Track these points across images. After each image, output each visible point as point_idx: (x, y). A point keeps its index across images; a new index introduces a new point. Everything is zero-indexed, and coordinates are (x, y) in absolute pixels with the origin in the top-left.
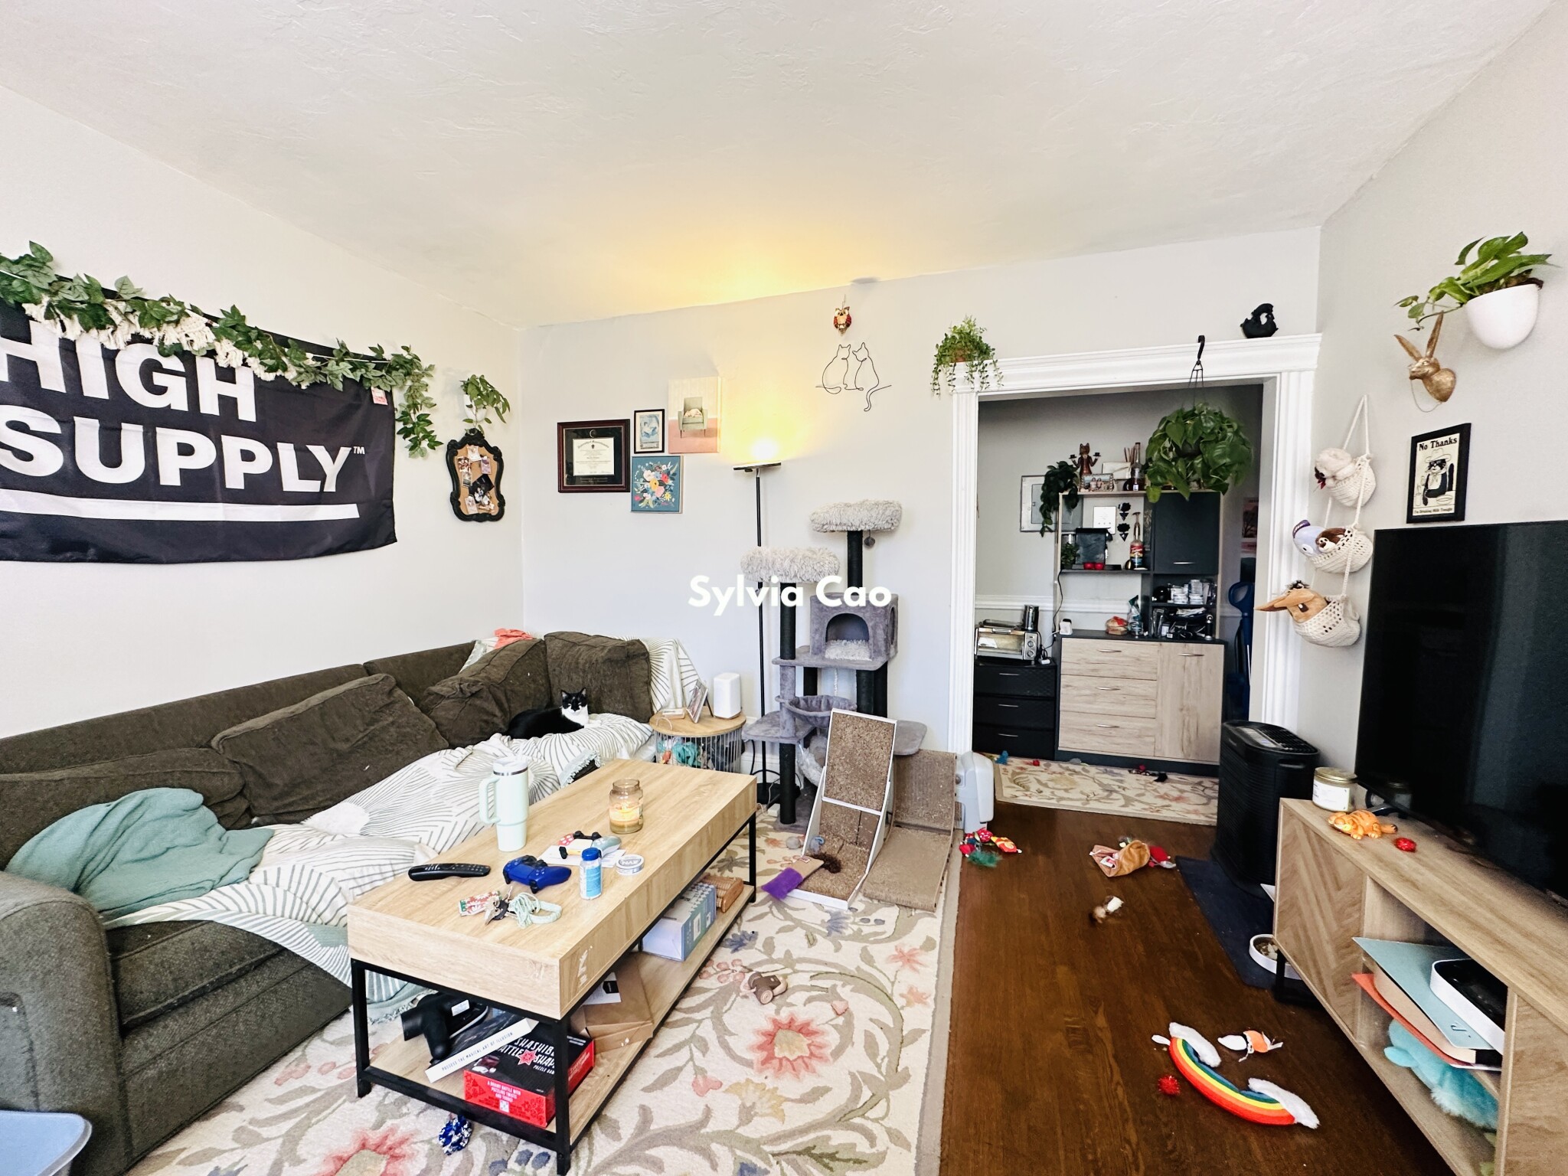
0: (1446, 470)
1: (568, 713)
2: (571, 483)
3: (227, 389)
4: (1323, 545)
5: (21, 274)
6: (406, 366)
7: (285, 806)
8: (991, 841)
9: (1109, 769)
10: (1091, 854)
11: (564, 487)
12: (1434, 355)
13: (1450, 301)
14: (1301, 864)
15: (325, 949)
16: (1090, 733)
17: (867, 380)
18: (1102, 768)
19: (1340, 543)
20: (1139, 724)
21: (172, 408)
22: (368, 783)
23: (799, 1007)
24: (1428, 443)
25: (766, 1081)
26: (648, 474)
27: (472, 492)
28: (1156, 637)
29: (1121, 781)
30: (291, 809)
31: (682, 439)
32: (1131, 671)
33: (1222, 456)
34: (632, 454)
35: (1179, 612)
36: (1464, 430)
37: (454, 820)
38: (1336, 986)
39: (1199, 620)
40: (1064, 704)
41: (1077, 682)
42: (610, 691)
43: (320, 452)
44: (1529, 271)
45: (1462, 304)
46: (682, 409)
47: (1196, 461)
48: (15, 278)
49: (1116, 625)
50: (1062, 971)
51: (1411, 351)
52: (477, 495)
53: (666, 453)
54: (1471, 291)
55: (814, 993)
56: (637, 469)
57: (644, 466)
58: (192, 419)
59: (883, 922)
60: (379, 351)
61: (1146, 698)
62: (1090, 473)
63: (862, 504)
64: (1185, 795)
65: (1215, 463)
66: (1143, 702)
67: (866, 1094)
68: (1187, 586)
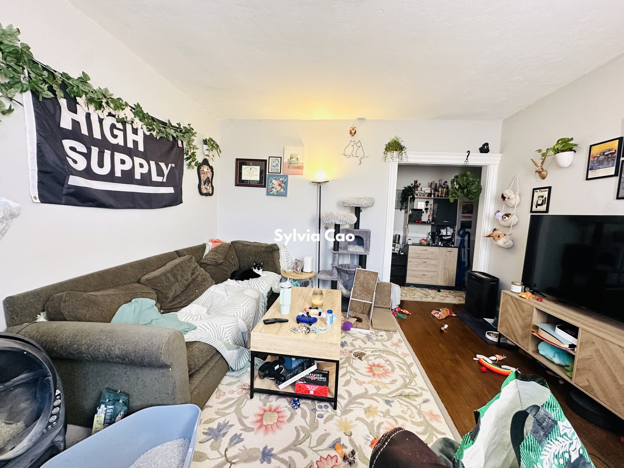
0: (544, 199)
1: (256, 271)
2: (240, 182)
3: (135, 137)
4: (505, 218)
5: (76, 84)
6: (188, 132)
7: (173, 305)
8: (401, 311)
9: (422, 289)
10: (432, 313)
11: (237, 184)
12: (543, 166)
13: (551, 152)
14: (509, 308)
15: (228, 351)
16: (416, 277)
17: (360, 153)
18: (420, 288)
19: (510, 217)
20: (431, 274)
21: (119, 144)
22: (197, 297)
23: (373, 360)
24: (538, 190)
25: (377, 380)
26: (274, 181)
27: (204, 184)
28: (437, 246)
29: (428, 292)
30: (175, 307)
31: (289, 169)
32: (430, 256)
33: (474, 189)
34: (267, 173)
35: (443, 238)
36: (550, 188)
37: (242, 308)
38: (521, 339)
39: (450, 240)
40: (409, 267)
41: (413, 260)
42: (267, 263)
43: (162, 165)
44: (573, 147)
45: (555, 154)
46: (289, 158)
47: (465, 190)
48: (75, 86)
49: (424, 241)
50: (440, 345)
51: (536, 164)
52: (206, 185)
53: (281, 174)
54: (557, 151)
55: (376, 356)
56: (270, 179)
57: (273, 178)
58: (124, 149)
59: (383, 336)
60: (179, 124)
61: (434, 265)
62: (417, 190)
63: (365, 198)
64: (448, 295)
65: (472, 191)
66: (433, 267)
67: (408, 380)
68: (445, 229)
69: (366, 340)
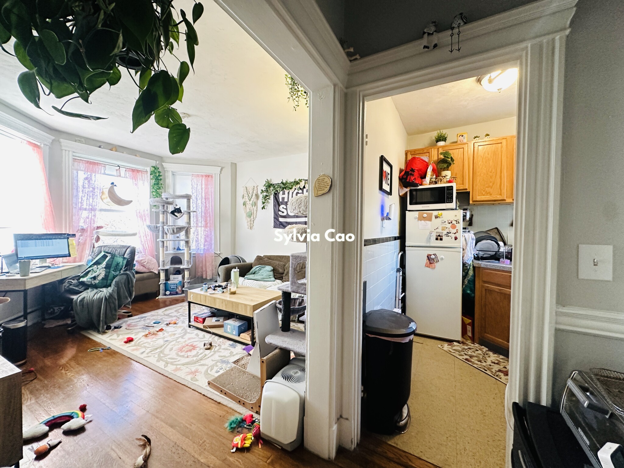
69: (224, 359)
